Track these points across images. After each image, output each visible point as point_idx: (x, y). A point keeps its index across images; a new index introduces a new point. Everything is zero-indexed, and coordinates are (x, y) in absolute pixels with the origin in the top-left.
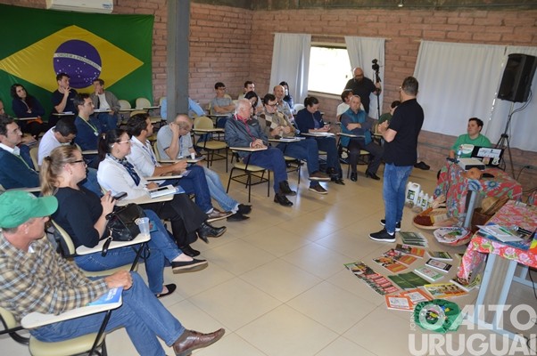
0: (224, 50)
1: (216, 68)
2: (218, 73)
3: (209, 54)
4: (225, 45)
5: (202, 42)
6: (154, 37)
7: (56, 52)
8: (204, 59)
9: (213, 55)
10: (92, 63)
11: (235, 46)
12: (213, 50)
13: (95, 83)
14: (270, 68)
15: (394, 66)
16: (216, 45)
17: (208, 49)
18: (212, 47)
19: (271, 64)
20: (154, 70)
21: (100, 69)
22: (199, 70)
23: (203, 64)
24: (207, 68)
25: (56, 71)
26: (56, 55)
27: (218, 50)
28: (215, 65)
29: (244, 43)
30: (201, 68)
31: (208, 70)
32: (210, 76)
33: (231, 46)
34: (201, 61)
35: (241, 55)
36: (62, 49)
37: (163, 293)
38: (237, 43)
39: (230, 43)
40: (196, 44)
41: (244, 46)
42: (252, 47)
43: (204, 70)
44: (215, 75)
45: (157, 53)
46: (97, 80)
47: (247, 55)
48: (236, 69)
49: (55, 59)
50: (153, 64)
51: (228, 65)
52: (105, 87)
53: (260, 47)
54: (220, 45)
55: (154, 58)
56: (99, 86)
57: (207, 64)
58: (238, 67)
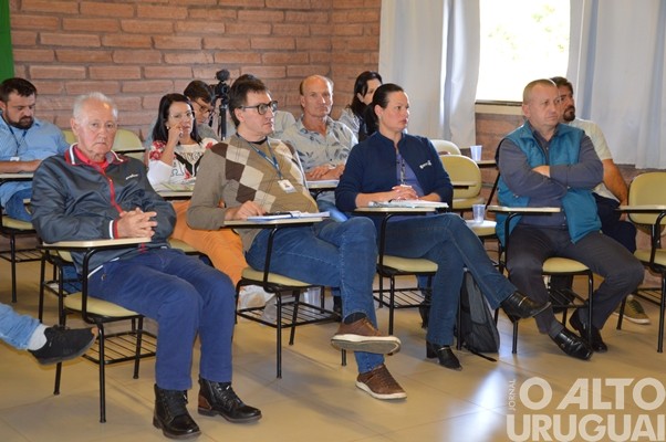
3: (199, 13)
9: (212, 15)
14: (378, 51)
22: (169, 58)
23: (179, 41)
24: (190, 51)
28: (220, 43)
30: (175, 51)
31: (200, 58)
34: (175, 32)
35: (302, 16)
43: (184, 59)
45: (27, 5)
51: (259, 43)
55: (17, 19)
57: (194, 42)
58: (294, 50)
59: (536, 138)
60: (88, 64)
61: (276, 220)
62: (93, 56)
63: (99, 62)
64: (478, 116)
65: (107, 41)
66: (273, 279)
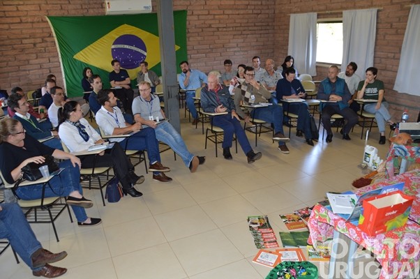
0: (249, 32)
1: (243, 47)
2: (246, 51)
3: (236, 37)
4: (250, 28)
5: (230, 27)
6: (188, 26)
7: (113, 44)
8: (231, 41)
9: (240, 37)
10: (139, 50)
11: (260, 28)
12: (240, 33)
13: (142, 65)
14: (288, 45)
15: (387, 34)
16: (241, 28)
17: (235, 33)
18: (239, 31)
19: (288, 41)
20: (189, 52)
21: (145, 54)
22: (228, 50)
23: (231, 45)
24: (234, 48)
25: (114, 57)
26: (113, 47)
27: (244, 32)
28: (242, 44)
29: (268, 25)
30: (229, 48)
31: (236, 49)
32: (238, 54)
33: (255, 28)
34: (229, 42)
35: (266, 35)
36: (117, 42)
37: (85, 222)
38: (262, 26)
39: (255, 26)
40: (225, 29)
41: (268, 28)
42: (275, 28)
43: (232, 50)
44: (242, 53)
45: (191, 39)
46: (143, 62)
47: (272, 35)
48: (261, 47)
49: (113, 49)
50: (188, 48)
51: (253, 44)
52: (149, 67)
53: (281, 27)
54: (246, 28)
55: (188, 43)
56: (144, 67)
57: (235, 45)
58: (264, 45)
59: (330, 82)
60: (206, 53)
61: (256, 106)
62: (207, 51)
63: (209, 52)
64: (317, 67)
65: (211, 47)
66: (256, 121)
